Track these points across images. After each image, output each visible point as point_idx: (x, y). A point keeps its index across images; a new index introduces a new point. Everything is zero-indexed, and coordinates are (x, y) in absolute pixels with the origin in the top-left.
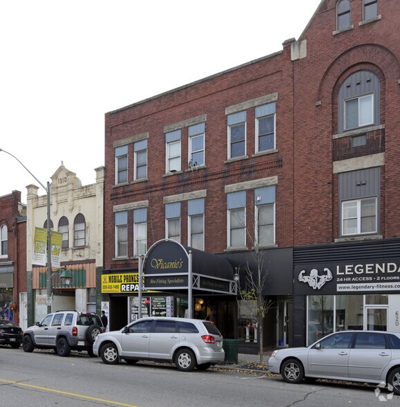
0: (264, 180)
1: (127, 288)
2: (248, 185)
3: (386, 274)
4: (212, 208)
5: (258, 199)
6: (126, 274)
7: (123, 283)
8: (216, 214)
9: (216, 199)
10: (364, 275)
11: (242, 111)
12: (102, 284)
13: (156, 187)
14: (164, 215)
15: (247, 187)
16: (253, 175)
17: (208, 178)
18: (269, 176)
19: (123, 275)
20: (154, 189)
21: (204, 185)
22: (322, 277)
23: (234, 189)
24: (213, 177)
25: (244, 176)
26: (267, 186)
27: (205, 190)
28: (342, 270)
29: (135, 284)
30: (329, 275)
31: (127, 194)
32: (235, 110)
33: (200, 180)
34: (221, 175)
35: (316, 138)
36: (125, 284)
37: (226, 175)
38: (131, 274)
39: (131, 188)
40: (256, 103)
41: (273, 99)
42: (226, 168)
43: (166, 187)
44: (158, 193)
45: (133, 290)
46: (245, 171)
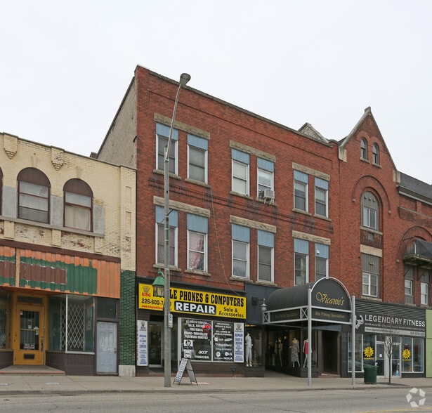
0: (322, 239)
1: (185, 307)
2: (311, 237)
3: (386, 324)
4: (281, 245)
5: (318, 252)
6: (183, 290)
7: (178, 299)
8: (285, 252)
9: (285, 239)
10: (377, 323)
11: (305, 173)
12: (141, 297)
13: (219, 199)
14: (231, 235)
15: (310, 239)
16: (314, 231)
17: (277, 217)
18: (324, 236)
19: (179, 290)
20: (217, 201)
21: (274, 221)
22: (359, 321)
23: (301, 237)
24: (281, 218)
25: (308, 229)
26: (323, 244)
27: (275, 227)
28: (368, 318)
29: (197, 305)
30: (362, 320)
31: (177, 190)
32: (300, 169)
33: (269, 214)
34: (289, 220)
35: (352, 223)
36: (183, 303)
37: (293, 221)
38: (191, 291)
39: (184, 186)
40: (316, 175)
41: (327, 179)
42: (293, 215)
43: (233, 205)
44: (223, 207)
45: (194, 311)
46: (308, 225)
